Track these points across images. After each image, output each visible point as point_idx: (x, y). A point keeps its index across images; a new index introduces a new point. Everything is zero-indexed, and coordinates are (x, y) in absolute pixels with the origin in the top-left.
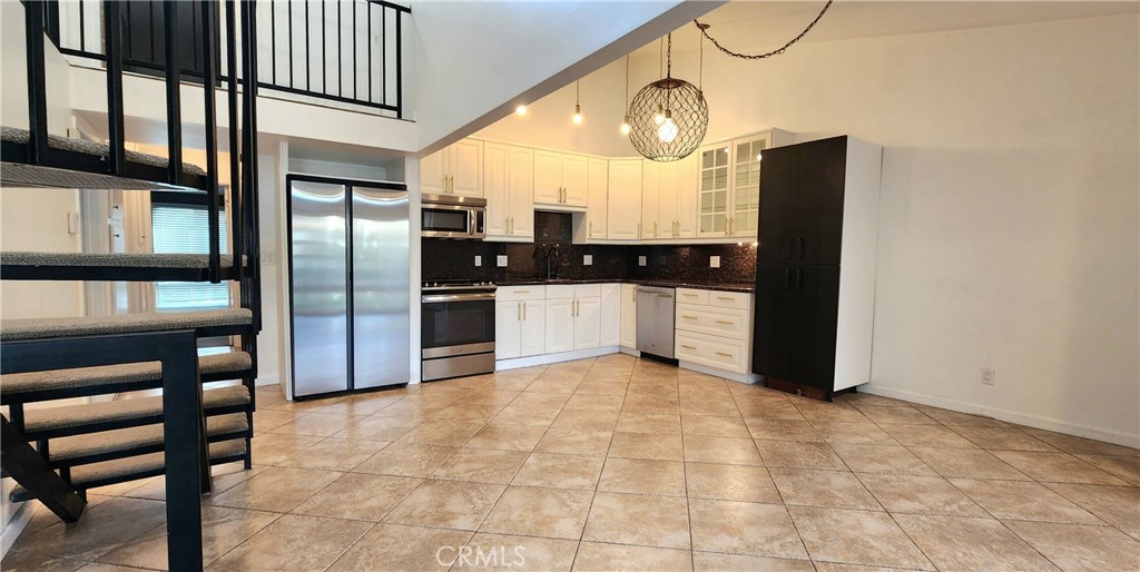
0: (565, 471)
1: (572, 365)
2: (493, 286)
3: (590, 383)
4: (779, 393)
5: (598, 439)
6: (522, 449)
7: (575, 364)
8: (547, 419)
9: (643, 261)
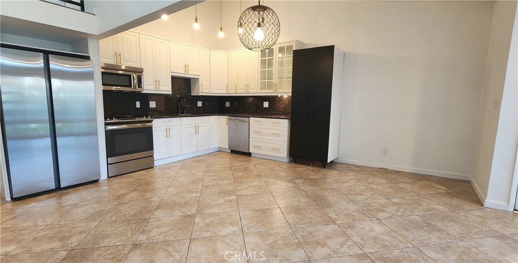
0: (220, 223)
1: (197, 159)
2: (151, 119)
3: (211, 169)
4: (302, 166)
5: (230, 201)
6: (189, 213)
7: (198, 159)
8: (196, 192)
9: (228, 104)
